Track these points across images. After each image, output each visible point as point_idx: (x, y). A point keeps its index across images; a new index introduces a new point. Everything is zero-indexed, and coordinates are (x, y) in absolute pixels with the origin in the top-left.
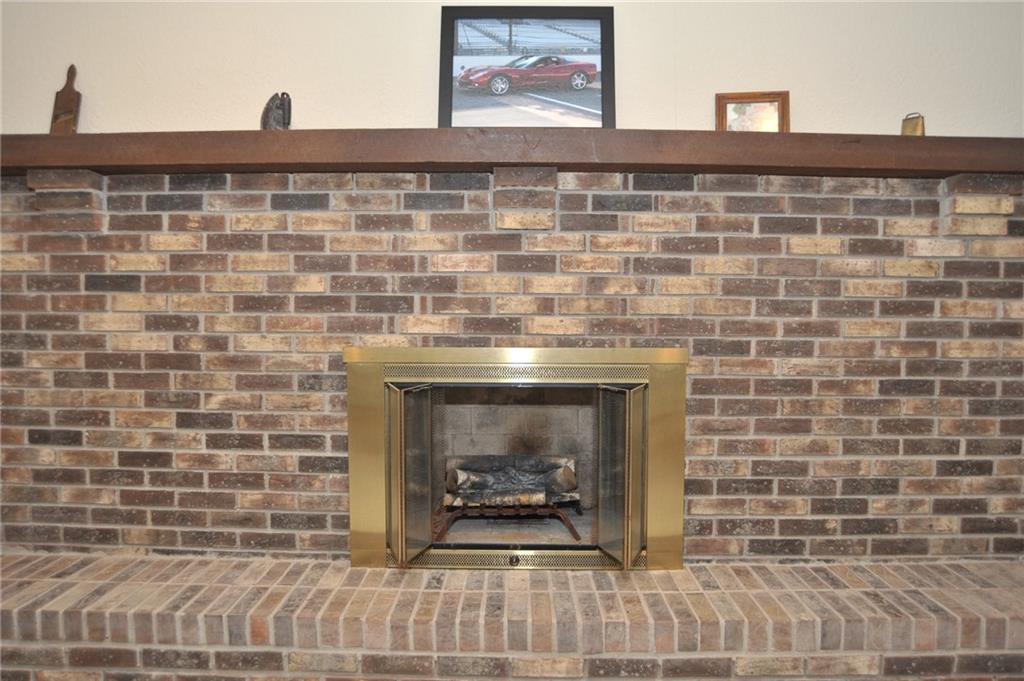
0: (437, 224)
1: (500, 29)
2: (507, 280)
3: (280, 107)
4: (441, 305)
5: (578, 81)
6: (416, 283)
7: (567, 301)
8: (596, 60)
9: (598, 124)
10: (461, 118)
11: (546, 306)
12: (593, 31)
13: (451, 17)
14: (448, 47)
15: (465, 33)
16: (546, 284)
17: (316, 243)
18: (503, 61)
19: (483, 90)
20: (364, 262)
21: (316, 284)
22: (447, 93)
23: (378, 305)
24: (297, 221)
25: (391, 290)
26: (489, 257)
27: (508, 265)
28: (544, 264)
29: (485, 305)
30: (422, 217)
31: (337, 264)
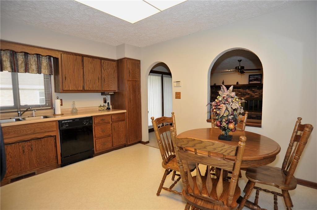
0: (248, 90)
1: (253, 76)
2: (253, 93)
3: (237, 83)
4: (249, 95)
5: (259, 80)
6: (247, 94)
7: (258, 94)
8: (260, 78)
9: (260, 83)
10: (250, 83)
11: (256, 95)
12: (260, 76)
13: (250, 76)
14: (249, 78)
15: (251, 77)
16: (256, 94)
17: (240, 91)
18: (253, 78)
19: (251, 81)
20: (243, 92)
21: (240, 94)
22: (250, 81)
23: (244, 95)
24: (239, 90)
25: (245, 94)
26: (252, 92)
27: (253, 92)
28: (256, 92)
29: (251, 95)
30: (247, 89)
31: (241, 92)
